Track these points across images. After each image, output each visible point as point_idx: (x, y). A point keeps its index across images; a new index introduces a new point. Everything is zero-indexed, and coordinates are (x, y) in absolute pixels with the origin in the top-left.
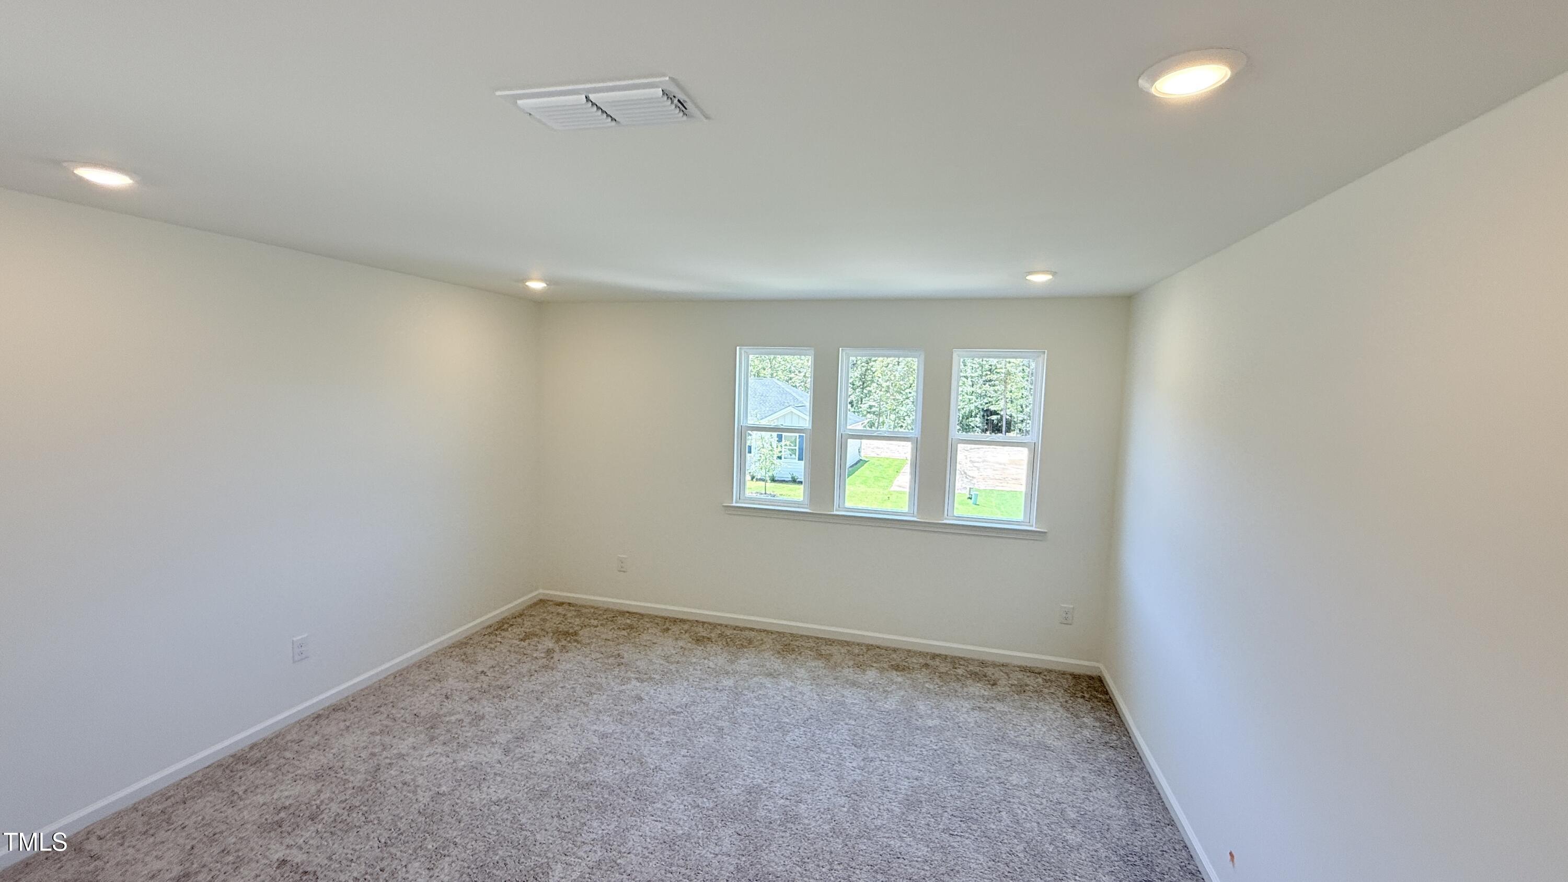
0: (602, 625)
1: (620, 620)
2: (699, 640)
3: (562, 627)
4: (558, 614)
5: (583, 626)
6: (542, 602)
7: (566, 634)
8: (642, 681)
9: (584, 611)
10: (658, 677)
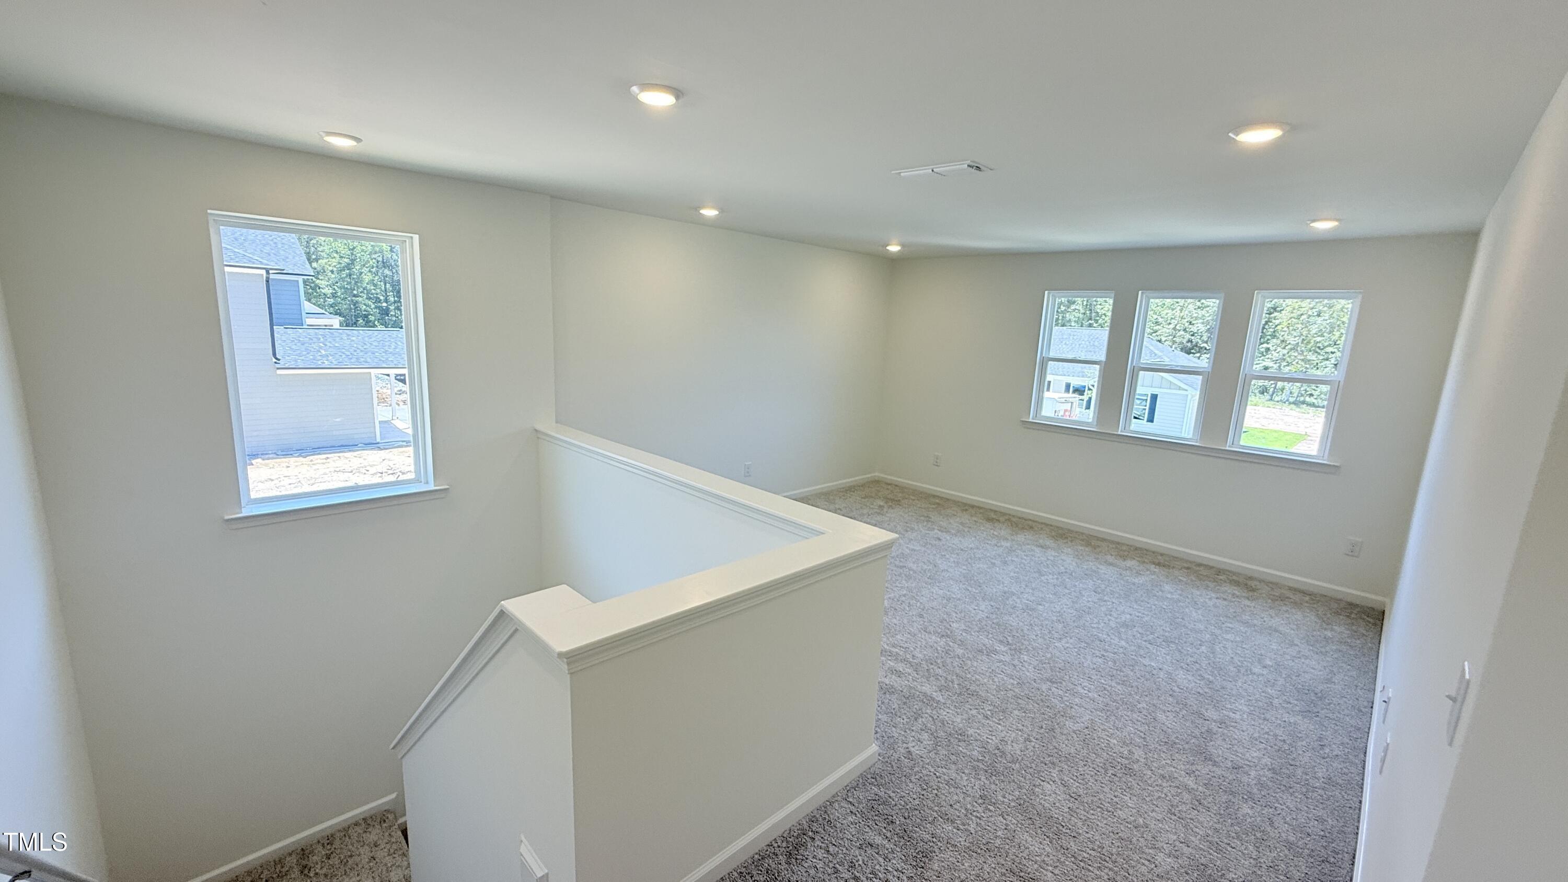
0: (918, 500)
1: (932, 500)
2: (989, 520)
3: (890, 496)
4: (887, 489)
5: (904, 498)
6: (876, 482)
7: (892, 500)
8: (942, 532)
9: (906, 490)
10: (953, 531)
